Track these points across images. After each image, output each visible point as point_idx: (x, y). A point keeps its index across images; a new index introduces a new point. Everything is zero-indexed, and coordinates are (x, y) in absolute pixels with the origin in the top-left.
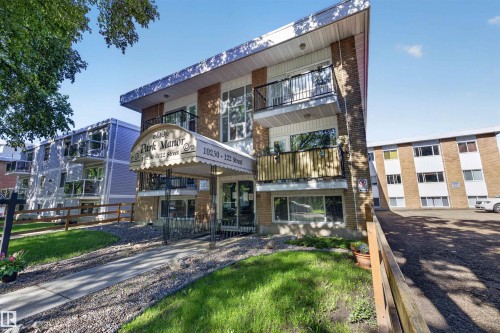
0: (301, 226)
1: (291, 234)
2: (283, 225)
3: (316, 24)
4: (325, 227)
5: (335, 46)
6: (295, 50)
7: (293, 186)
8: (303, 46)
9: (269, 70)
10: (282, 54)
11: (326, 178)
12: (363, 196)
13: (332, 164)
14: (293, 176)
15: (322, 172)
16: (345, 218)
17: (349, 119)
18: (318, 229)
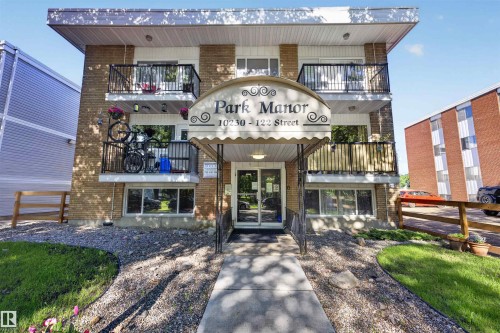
0: (335, 220)
1: (325, 228)
2: (316, 219)
3: (371, 19)
4: (359, 220)
5: (369, 47)
6: (337, 37)
7: (350, 178)
8: (347, 35)
9: (300, 49)
10: (323, 36)
11: (380, 172)
12: (391, 190)
13: (387, 160)
14: (349, 168)
15: (377, 166)
16: (375, 211)
17: (381, 119)
18: (351, 222)
